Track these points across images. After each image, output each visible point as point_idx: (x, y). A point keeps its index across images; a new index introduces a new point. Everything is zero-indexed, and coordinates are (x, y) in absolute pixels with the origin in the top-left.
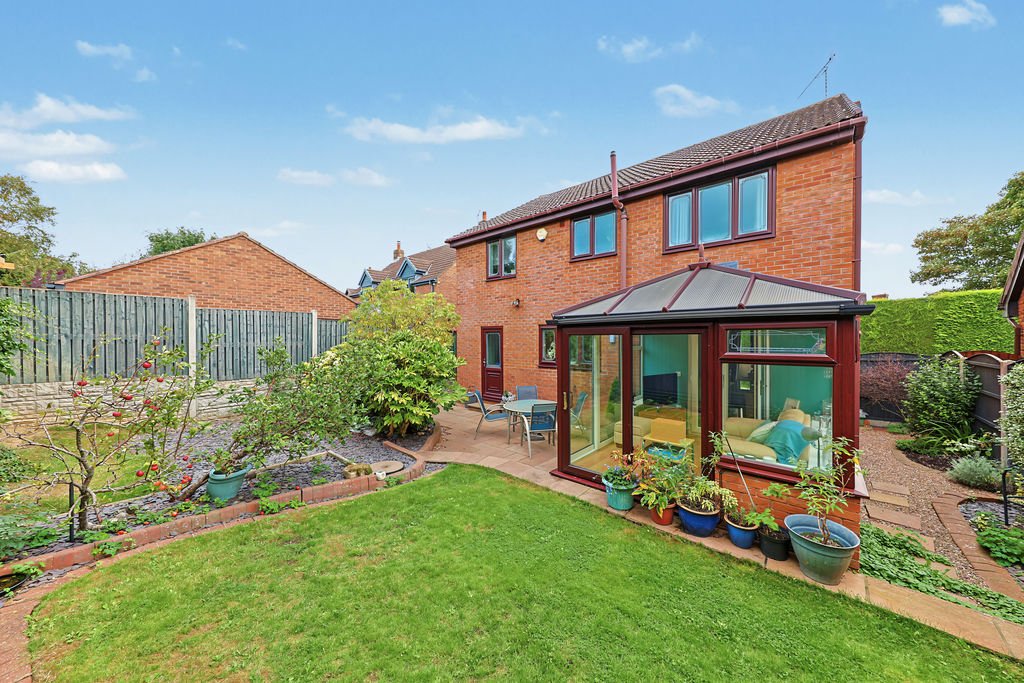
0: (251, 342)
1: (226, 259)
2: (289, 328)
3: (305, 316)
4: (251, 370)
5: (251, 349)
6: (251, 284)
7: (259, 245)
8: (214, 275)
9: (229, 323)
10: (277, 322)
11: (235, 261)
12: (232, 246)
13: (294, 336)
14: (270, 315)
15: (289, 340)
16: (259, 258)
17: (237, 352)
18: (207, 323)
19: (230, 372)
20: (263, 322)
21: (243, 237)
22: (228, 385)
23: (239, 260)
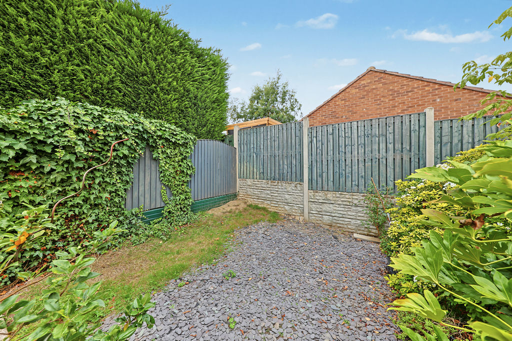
0: (348, 155)
1: (358, 95)
2: (390, 137)
3: (414, 119)
4: (349, 184)
6: (377, 109)
7: (384, 72)
8: (351, 109)
9: (331, 137)
10: (376, 131)
11: (365, 93)
12: (362, 82)
13: (398, 146)
14: (368, 124)
15: (391, 152)
16: (385, 84)
17: (336, 163)
18: (315, 139)
19: (331, 184)
21: (372, 71)
22: (330, 195)
23: (368, 92)
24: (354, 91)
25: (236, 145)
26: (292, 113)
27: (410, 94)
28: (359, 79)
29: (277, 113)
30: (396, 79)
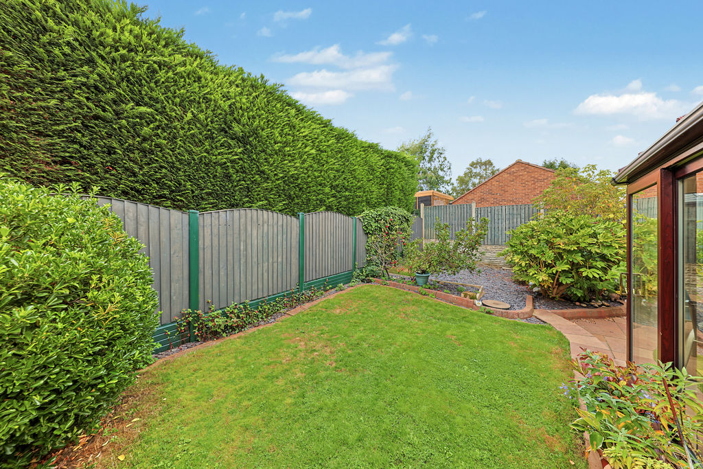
0: (500, 225)
1: (509, 178)
4: (500, 240)
5: (500, 228)
7: (528, 164)
8: (503, 189)
9: (489, 214)
11: (514, 178)
12: (513, 170)
16: (528, 172)
17: (493, 230)
18: (480, 215)
19: (489, 241)
20: (507, 213)
21: (519, 163)
22: (488, 248)
23: (516, 177)
24: (506, 176)
25: (422, 216)
26: (441, 173)
27: (546, 181)
28: (510, 167)
29: (424, 173)
30: (536, 169)
